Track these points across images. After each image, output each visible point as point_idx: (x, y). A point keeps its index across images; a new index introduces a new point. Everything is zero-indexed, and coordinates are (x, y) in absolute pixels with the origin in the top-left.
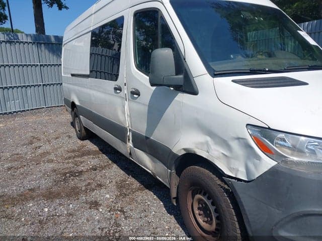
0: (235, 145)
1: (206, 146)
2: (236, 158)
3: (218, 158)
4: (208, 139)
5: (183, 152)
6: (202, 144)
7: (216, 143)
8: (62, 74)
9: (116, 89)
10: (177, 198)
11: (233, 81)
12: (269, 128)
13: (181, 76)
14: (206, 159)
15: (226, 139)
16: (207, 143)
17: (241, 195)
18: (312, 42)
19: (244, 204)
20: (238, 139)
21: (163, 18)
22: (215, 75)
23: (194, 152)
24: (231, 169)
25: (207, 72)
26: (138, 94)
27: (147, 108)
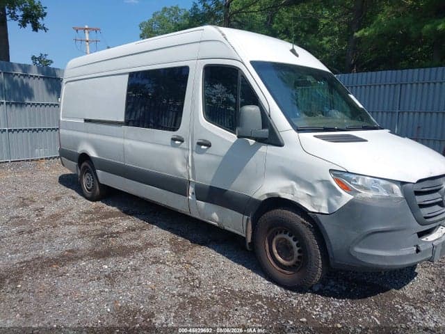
0: (319, 186)
1: (290, 190)
2: (320, 196)
3: (303, 199)
4: (294, 183)
5: (266, 197)
6: (287, 188)
7: (301, 186)
8: (61, 119)
9: (174, 140)
10: (252, 244)
11: (315, 136)
12: (348, 172)
13: (267, 130)
14: (290, 201)
15: (311, 182)
16: (292, 187)
17: (325, 225)
18: (361, 106)
19: (327, 232)
20: (322, 181)
21: (244, 77)
22: (299, 130)
23: (279, 195)
24: (314, 206)
25: (291, 128)
26: (209, 145)
27: (221, 159)
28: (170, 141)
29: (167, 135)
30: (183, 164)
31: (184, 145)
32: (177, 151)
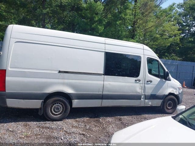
3: (175, 92)
9: (136, 81)
15: (176, 88)
23: (171, 92)
26: (151, 82)
27: (155, 85)
28: (134, 81)
29: (133, 79)
30: (140, 89)
31: (140, 82)
32: (138, 84)
